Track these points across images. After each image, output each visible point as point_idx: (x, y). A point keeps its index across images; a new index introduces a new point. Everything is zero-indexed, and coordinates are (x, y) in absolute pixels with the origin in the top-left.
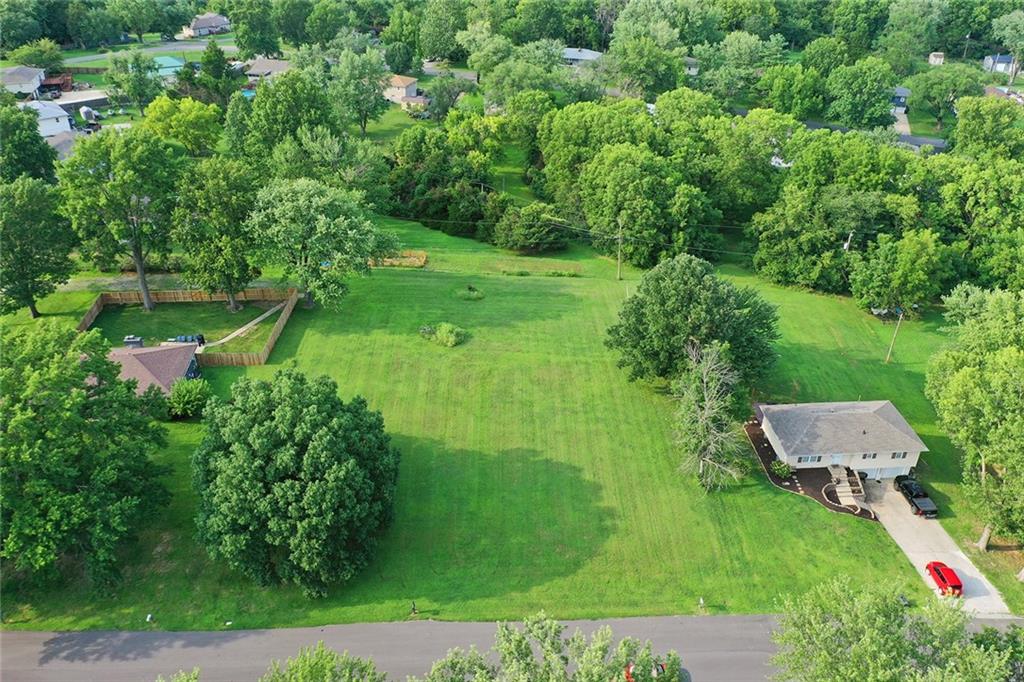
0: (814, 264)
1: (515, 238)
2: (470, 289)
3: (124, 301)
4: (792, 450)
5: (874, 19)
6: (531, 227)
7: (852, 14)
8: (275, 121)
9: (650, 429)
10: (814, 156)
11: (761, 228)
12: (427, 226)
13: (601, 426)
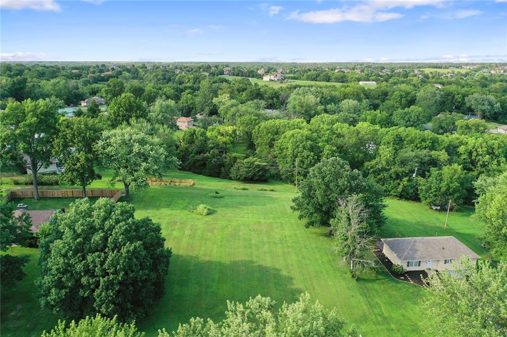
0: (399, 184)
1: (241, 173)
2: (216, 193)
3: (24, 196)
4: (403, 258)
5: (410, 100)
6: (249, 168)
7: (399, 98)
8: (119, 116)
9: (319, 251)
10: (392, 136)
11: (369, 168)
12: (195, 173)
13: (290, 250)
